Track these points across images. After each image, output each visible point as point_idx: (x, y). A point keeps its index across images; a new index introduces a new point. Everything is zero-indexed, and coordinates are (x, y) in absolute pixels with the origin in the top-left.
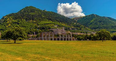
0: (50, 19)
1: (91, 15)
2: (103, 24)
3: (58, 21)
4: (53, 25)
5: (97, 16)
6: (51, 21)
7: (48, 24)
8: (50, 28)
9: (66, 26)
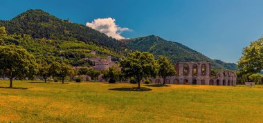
0: (81, 39)
1: (150, 37)
2: (171, 54)
3: (96, 43)
4: (89, 51)
5: (160, 39)
6: (84, 44)
7: (79, 48)
8: (83, 56)
9: (112, 53)
